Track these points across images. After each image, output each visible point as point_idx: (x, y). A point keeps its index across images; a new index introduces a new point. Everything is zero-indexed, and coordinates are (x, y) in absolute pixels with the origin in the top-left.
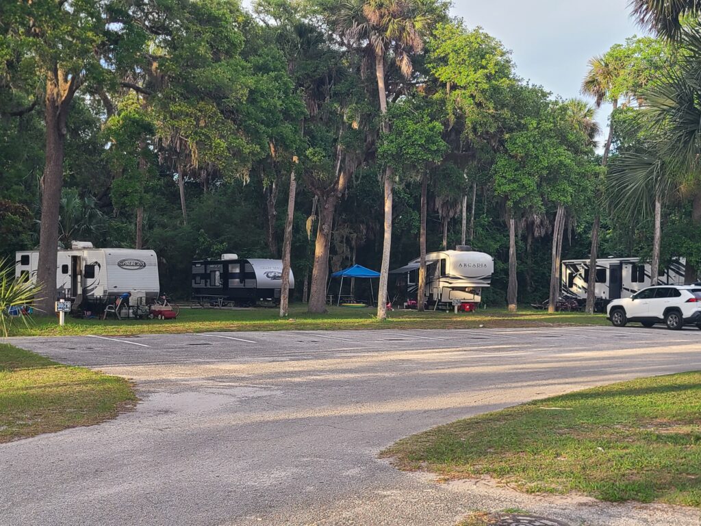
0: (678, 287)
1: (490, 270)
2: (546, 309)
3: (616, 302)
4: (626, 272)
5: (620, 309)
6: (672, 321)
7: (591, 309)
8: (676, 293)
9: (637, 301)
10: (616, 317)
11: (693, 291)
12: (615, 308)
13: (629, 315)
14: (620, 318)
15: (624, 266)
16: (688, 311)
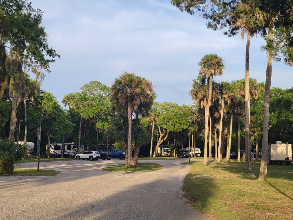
0: (92, 151)
1: (33, 147)
2: (47, 157)
3: (78, 155)
4: (66, 147)
5: (79, 156)
6: (91, 159)
7: (62, 157)
8: (92, 153)
9: (83, 154)
10: (78, 158)
11: (95, 152)
12: (77, 156)
13: (81, 158)
14: (79, 158)
15: (65, 146)
16: (95, 156)
